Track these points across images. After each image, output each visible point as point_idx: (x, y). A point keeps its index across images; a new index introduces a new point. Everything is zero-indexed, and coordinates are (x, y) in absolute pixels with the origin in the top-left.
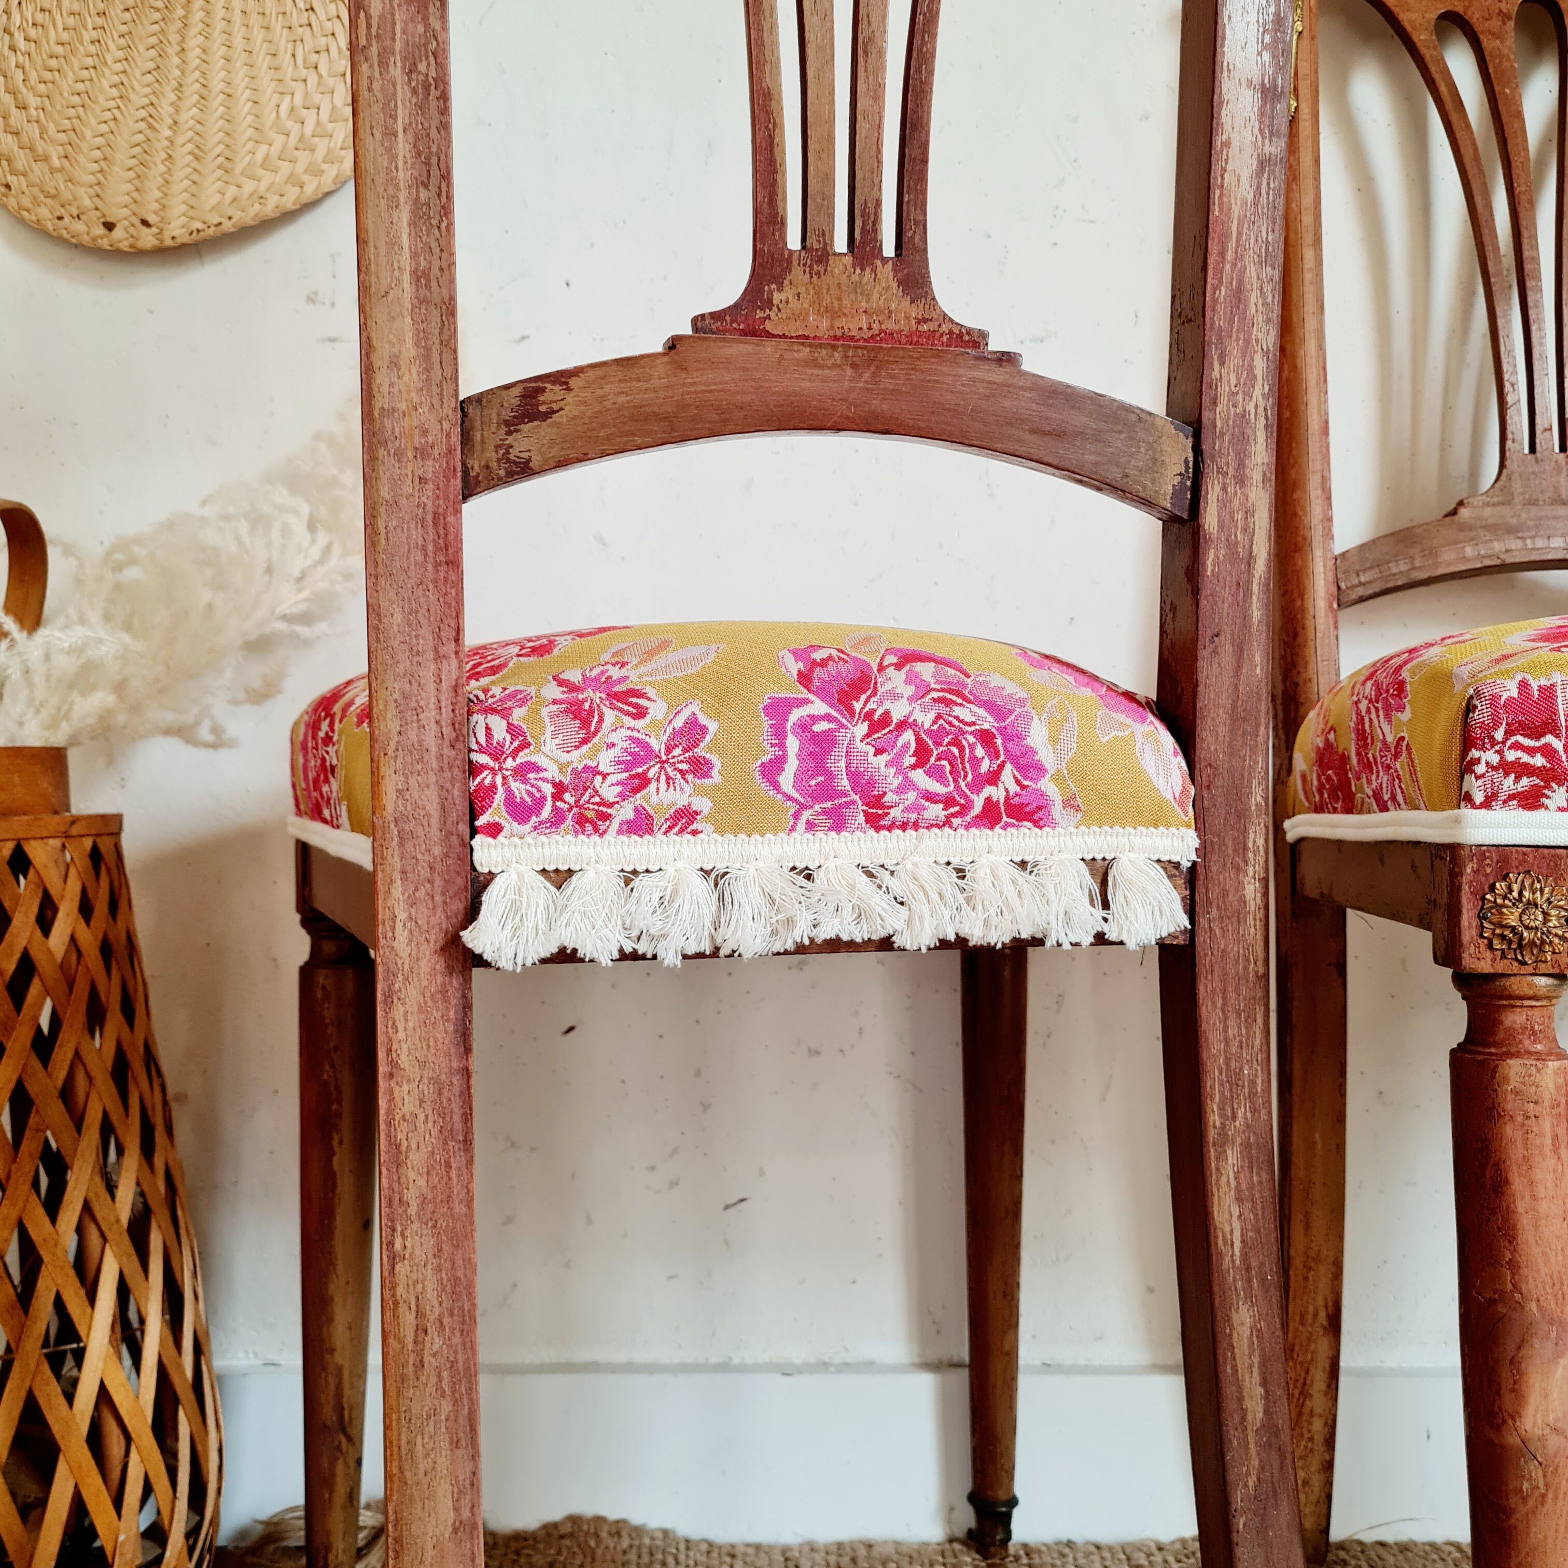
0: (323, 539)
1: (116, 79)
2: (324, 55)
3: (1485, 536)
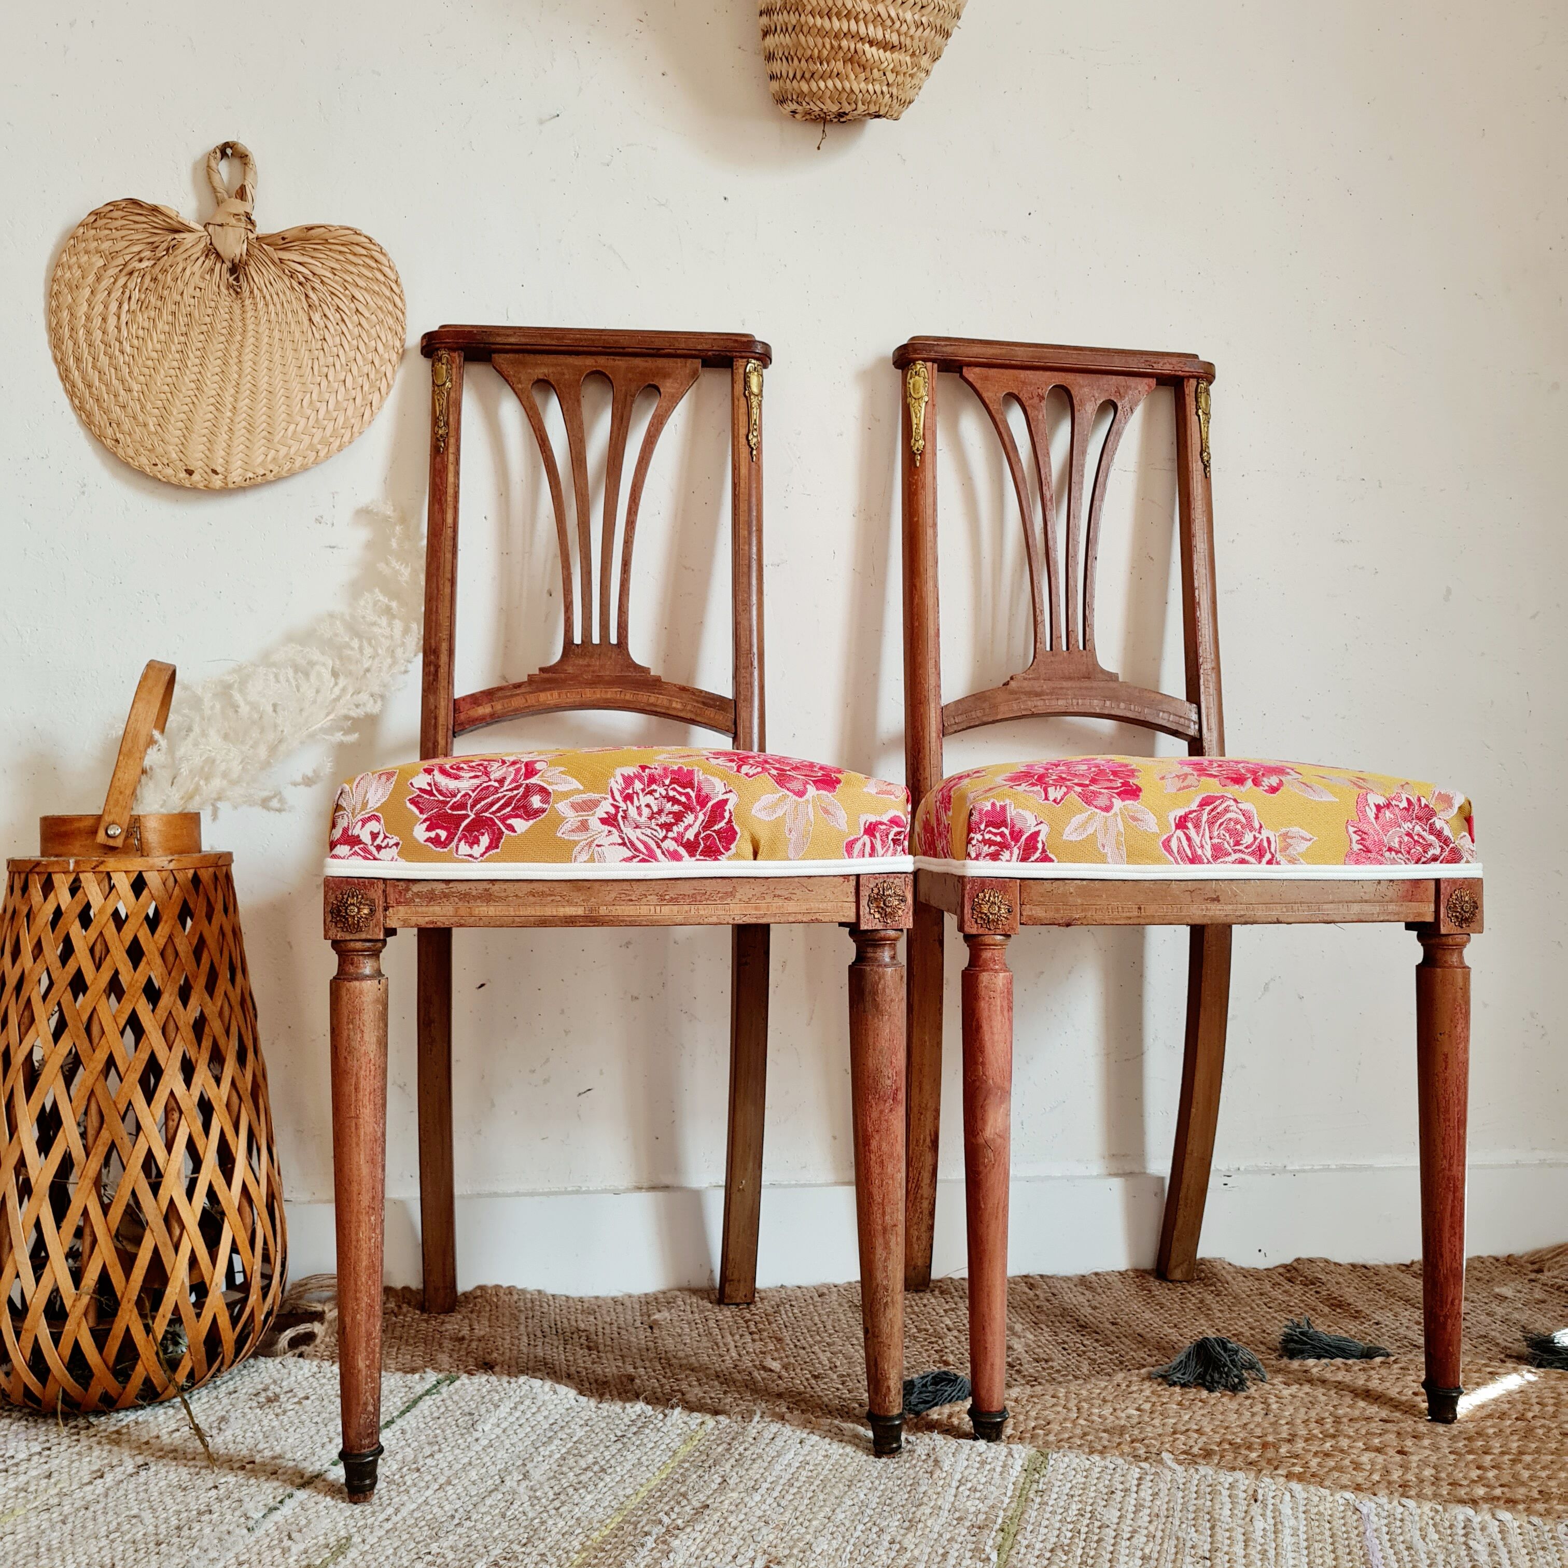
0: (342, 682)
1: (194, 377)
2: (332, 368)
3: (1024, 697)
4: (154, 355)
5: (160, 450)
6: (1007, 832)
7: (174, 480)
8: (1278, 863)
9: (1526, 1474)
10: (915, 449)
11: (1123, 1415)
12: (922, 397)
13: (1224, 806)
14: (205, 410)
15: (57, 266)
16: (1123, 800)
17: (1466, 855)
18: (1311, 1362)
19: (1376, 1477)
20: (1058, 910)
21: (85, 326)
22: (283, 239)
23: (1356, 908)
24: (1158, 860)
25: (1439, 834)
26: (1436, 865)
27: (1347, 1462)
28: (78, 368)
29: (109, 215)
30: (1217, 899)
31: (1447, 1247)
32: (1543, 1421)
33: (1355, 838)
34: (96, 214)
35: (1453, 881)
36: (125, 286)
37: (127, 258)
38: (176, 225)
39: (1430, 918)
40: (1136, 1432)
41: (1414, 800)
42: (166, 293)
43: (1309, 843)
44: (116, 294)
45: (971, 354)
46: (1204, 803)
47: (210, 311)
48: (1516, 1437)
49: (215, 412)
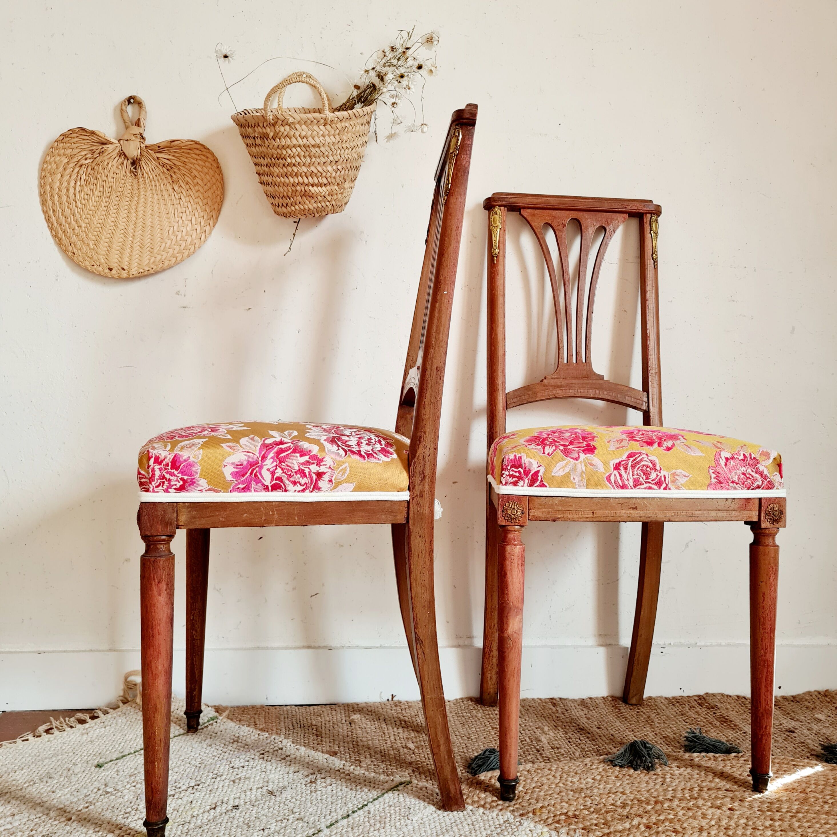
1: (113, 220)
2: (184, 214)
3: (551, 389)
4: (93, 208)
5: (95, 258)
6: (522, 470)
7: (102, 273)
8: (670, 489)
9: (797, 824)
10: (493, 254)
11: (584, 782)
12: (498, 226)
13: (641, 457)
14: (118, 236)
15: (44, 162)
16: (585, 454)
17: (776, 485)
18: (696, 754)
19: (713, 823)
20: (549, 513)
21: (58, 193)
22: (159, 147)
23: (713, 514)
24: (603, 487)
25: (761, 474)
26: (758, 491)
27: (699, 813)
28: (54, 215)
29: (70, 136)
30: (636, 508)
31: (763, 697)
32: (815, 794)
33: (713, 476)
34: (64, 135)
35: (770, 499)
36: (78, 172)
37: (79, 158)
38: (104, 141)
39: (755, 519)
40: (588, 792)
41: (747, 455)
42: (99, 176)
43: (687, 479)
44: (74, 177)
45: (525, 202)
46: (630, 456)
47: (121, 185)
48: (797, 803)
49: (124, 238)
